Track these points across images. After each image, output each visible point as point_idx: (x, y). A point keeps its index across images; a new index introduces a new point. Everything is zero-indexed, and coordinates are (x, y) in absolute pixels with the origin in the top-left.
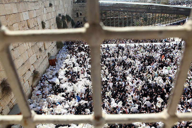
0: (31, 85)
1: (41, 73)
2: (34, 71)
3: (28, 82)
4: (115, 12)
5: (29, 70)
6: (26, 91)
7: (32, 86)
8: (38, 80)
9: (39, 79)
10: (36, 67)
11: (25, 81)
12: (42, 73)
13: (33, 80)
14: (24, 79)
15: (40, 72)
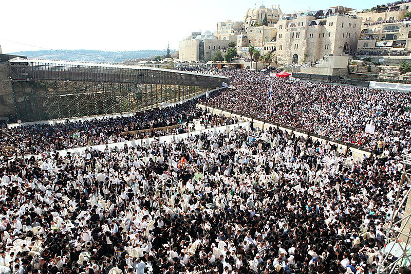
4: (76, 83)
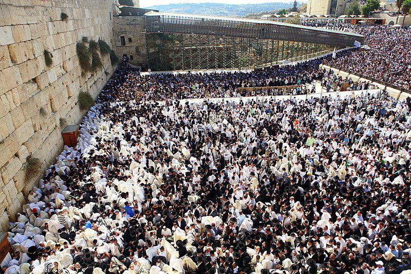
0: (20, 190)
1: (44, 163)
2: (28, 159)
3: (15, 182)
5: (16, 155)
6: (10, 202)
7: (23, 191)
8: (37, 177)
9: (40, 174)
10: (33, 150)
11: (7, 180)
12: (48, 161)
13: (27, 178)
14: (4, 177)
15: (42, 160)
